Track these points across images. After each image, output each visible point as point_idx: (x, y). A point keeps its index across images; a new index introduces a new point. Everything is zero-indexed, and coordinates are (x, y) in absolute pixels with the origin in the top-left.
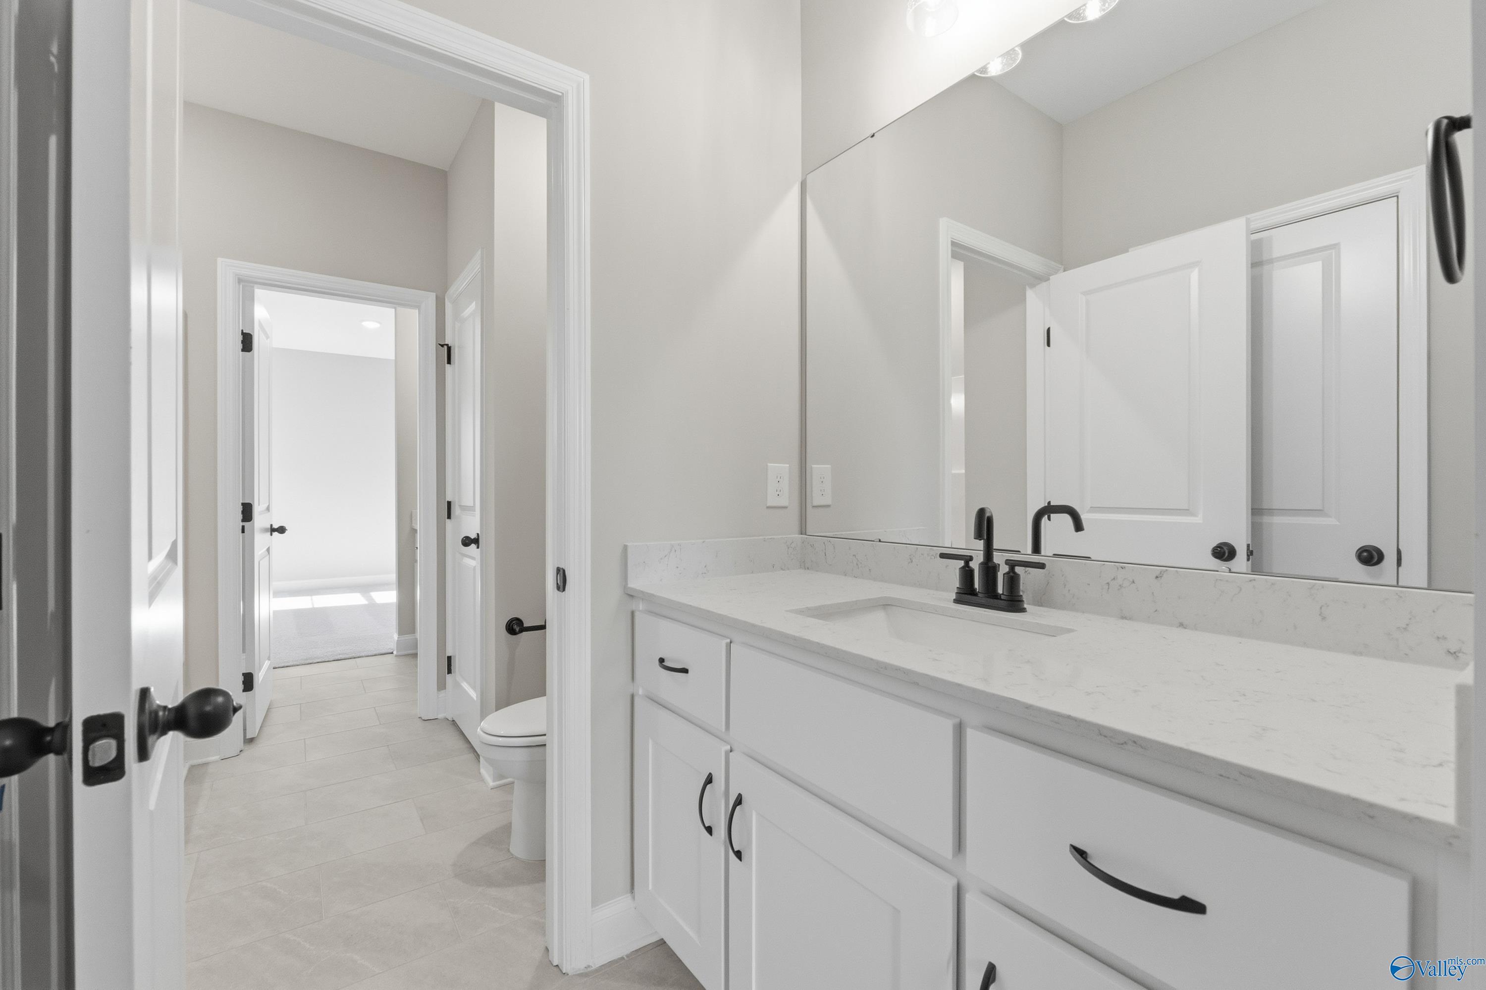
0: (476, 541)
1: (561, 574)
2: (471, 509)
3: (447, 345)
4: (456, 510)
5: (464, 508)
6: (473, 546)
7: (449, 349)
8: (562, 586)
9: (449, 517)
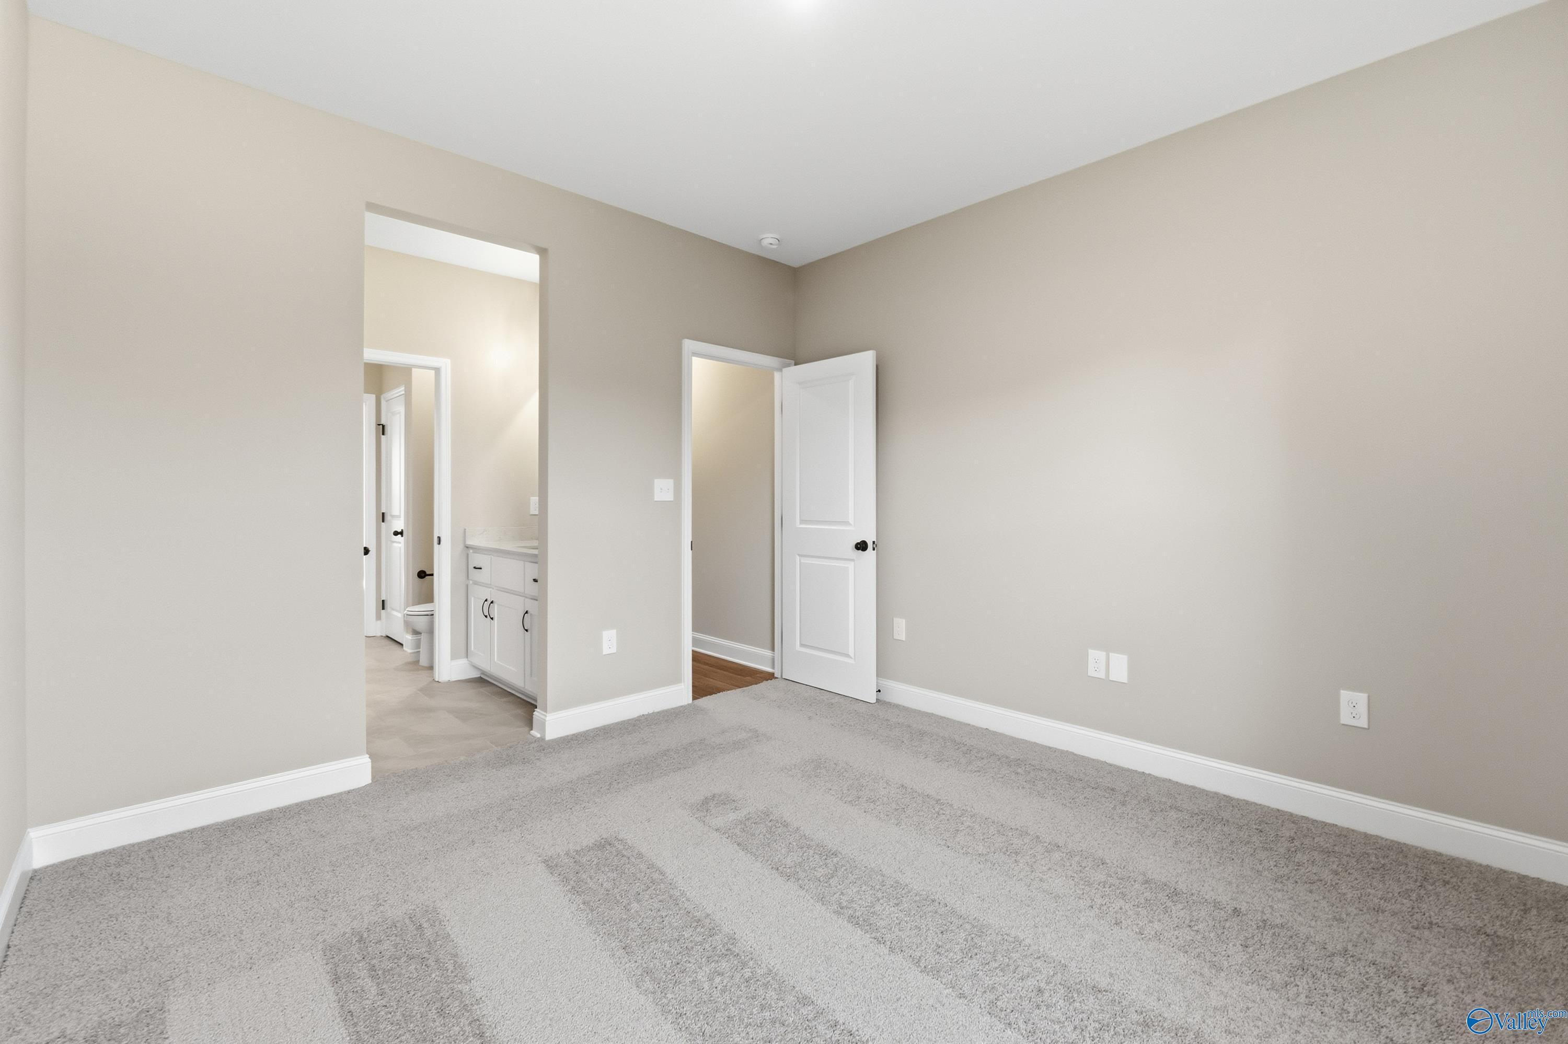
0: (401, 533)
1: (439, 538)
2: (399, 517)
3: (382, 425)
4: (387, 518)
5: (393, 516)
6: (399, 536)
7: (383, 426)
8: (439, 543)
9: (383, 521)
